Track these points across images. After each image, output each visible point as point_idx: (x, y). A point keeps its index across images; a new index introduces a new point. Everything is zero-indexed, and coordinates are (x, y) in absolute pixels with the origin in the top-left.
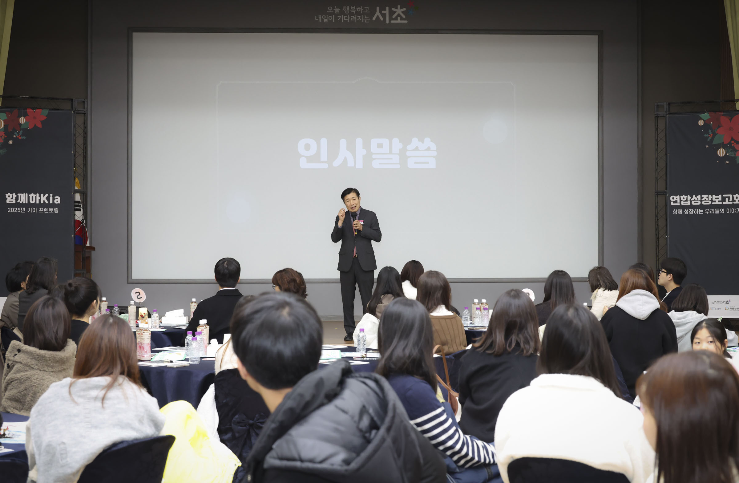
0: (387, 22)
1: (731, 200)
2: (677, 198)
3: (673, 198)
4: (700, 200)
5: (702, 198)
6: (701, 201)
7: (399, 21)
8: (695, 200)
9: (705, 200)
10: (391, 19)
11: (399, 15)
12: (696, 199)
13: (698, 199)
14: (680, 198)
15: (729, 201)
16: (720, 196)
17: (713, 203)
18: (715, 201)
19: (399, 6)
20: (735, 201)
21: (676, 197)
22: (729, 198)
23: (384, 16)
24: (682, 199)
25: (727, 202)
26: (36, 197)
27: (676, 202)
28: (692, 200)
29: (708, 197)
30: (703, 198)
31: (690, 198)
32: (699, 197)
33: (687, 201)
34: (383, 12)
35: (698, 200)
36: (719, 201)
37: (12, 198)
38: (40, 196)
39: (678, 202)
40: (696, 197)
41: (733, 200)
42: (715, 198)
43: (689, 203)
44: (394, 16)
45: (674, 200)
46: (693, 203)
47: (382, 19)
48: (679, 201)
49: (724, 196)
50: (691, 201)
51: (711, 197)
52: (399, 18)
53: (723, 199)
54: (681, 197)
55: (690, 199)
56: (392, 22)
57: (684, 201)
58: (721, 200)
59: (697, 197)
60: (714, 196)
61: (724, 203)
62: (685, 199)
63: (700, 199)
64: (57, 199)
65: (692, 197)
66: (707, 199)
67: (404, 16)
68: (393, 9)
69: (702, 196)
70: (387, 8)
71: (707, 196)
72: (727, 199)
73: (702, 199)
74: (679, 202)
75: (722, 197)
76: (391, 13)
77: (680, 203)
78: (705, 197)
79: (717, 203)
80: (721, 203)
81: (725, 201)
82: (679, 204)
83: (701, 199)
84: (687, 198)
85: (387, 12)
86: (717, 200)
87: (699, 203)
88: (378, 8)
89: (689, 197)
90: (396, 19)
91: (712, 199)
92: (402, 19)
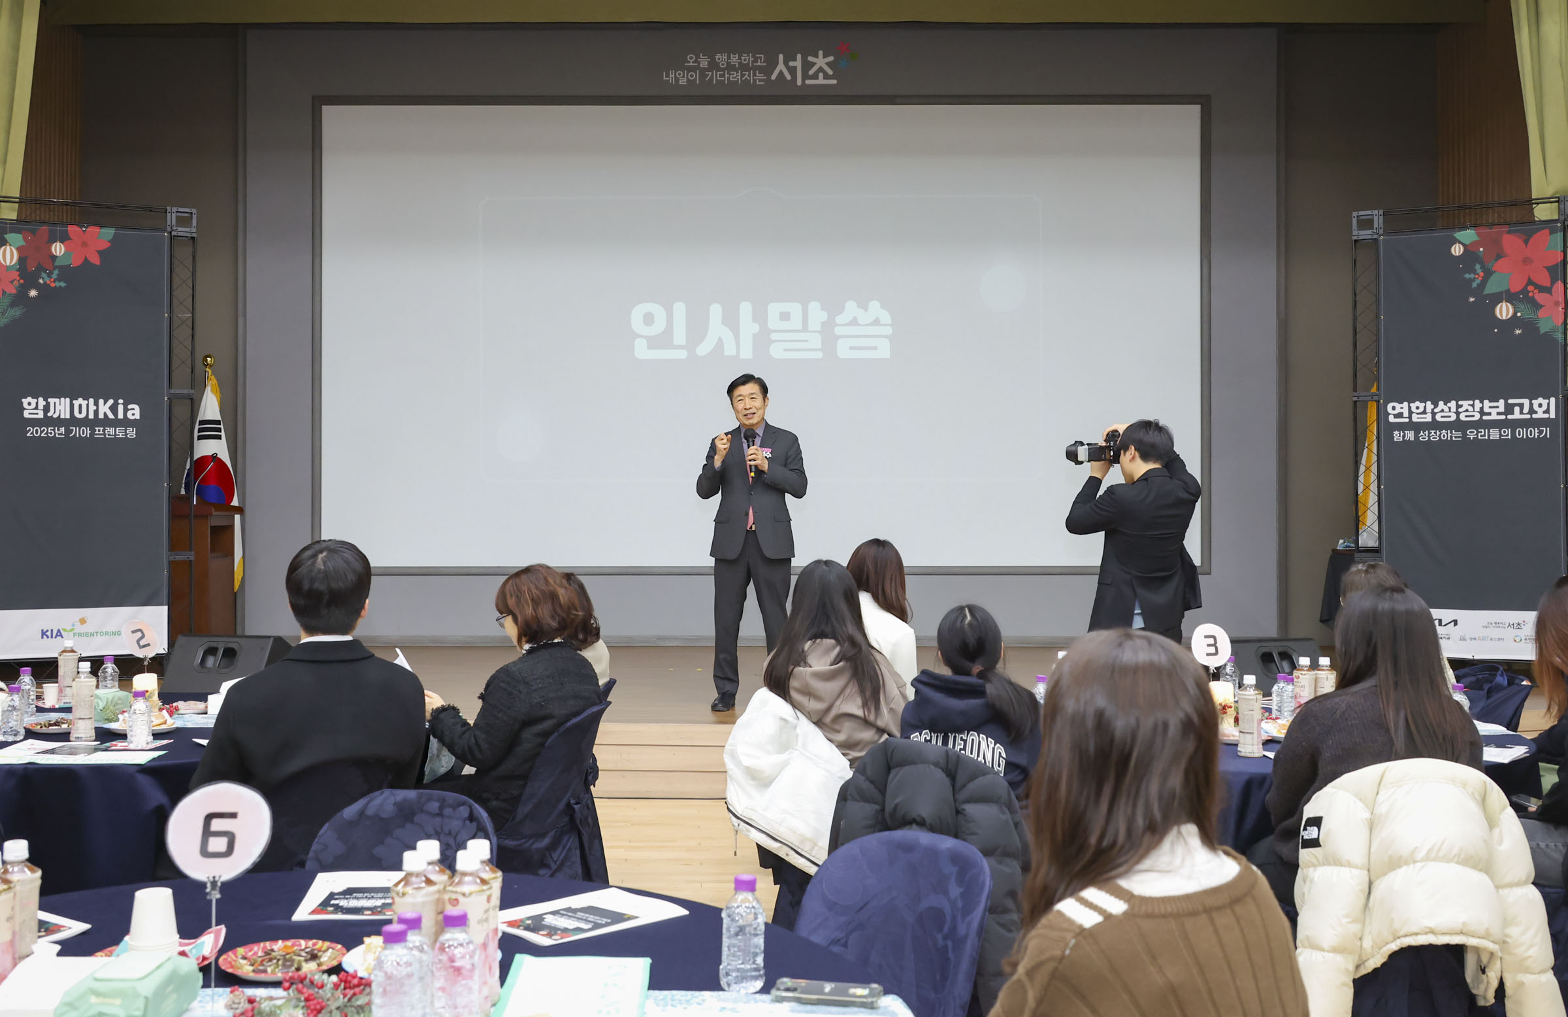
0: (799, 83)
1: (1526, 410)
2: (1402, 408)
3: (1394, 408)
4: (1455, 411)
5: (1458, 406)
6: (1458, 413)
7: (821, 81)
8: (1442, 411)
9: (1467, 411)
10: (805, 76)
11: (821, 69)
12: (1446, 409)
13: (1450, 408)
14: (1410, 408)
15: (1521, 413)
16: (1502, 402)
17: (1485, 418)
18: (1489, 414)
19: (821, 53)
20: (1536, 412)
21: (1401, 405)
22: (1521, 406)
23: (793, 71)
24: (1414, 409)
25: (1517, 415)
26: (88, 405)
27: (1400, 415)
28: (1436, 410)
29: (1473, 406)
30: (1462, 406)
31: (1432, 407)
32: (1453, 404)
33: (1424, 412)
34: (791, 64)
35: (1450, 411)
36: (1499, 414)
37: (36, 408)
38: (96, 404)
39: (1404, 416)
40: (1445, 404)
41: (1532, 411)
42: (1490, 407)
43: (1428, 418)
44: (811, 72)
45: (1396, 412)
46: (1438, 418)
47: (788, 77)
48: (1406, 414)
49: (1510, 401)
50: (1434, 414)
51: (1481, 405)
52: (821, 75)
53: (1509, 409)
54: (1411, 405)
55: (1433, 410)
56: (808, 82)
57: (1418, 414)
58: (1503, 411)
59: (1449, 405)
60: (1486, 402)
61: (1510, 417)
62: (1421, 410)
63: (1453, 409)
64: (133, 409)
65: (1436, 406)
66: (1470, 409)
67: (830, 72)
68: (810, 59)
69: (1460, 403)
70: (799, 56)
71: (1471, 402)
72: (1517, 409)
73: (1460, 410)
74: (1407, 416)
75: (1506, 404)
76: (807, 66)
77: (1410, 417)
78: (1465, 404)
79: (1494, 417)
80: (1503, 417)
81: (1513, 413)
82: (1407, 420)
83: (1457, 409)
84: (1425, 407)
85: (798, 63)
86: (1494, 411)
87: (1453, 417)
88: (781, 57)
89: (1430, 406)
90: (815, 76)
91: (1482, 409)
92: (826, 76)
